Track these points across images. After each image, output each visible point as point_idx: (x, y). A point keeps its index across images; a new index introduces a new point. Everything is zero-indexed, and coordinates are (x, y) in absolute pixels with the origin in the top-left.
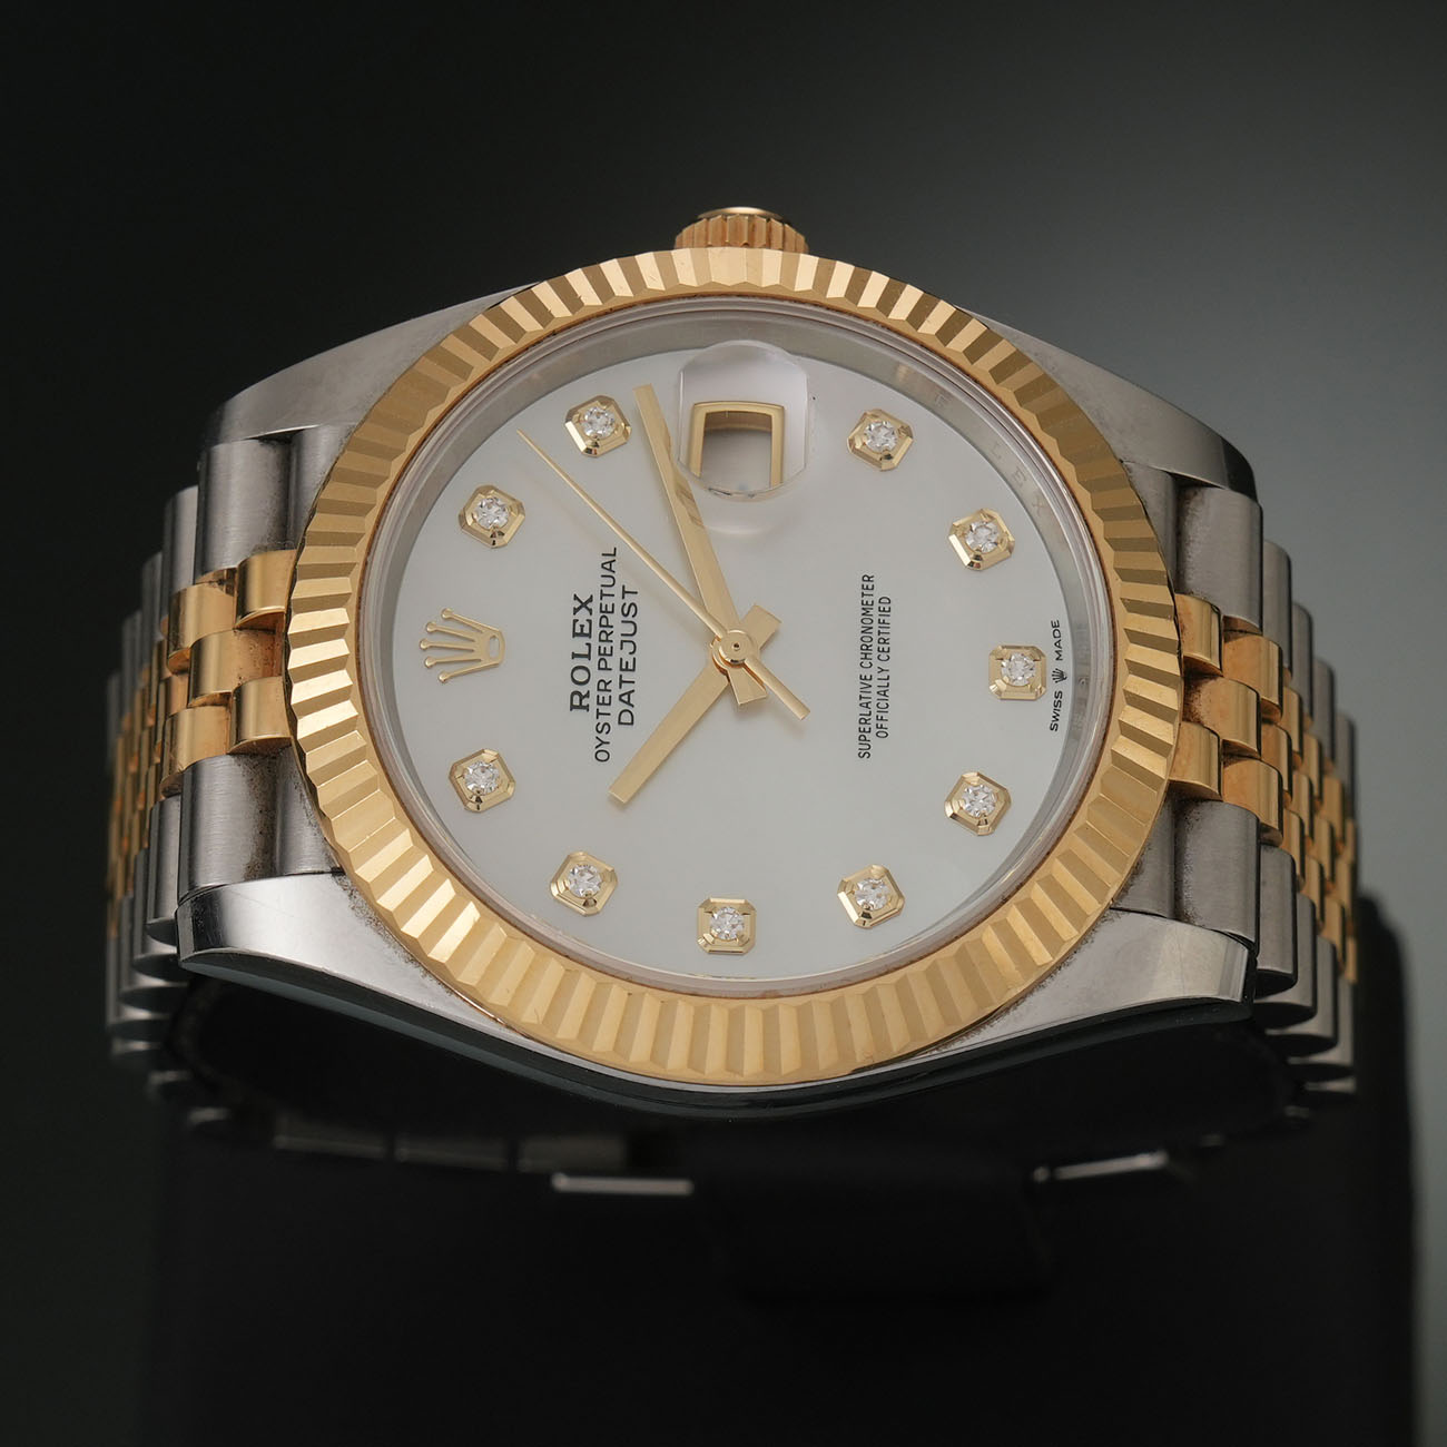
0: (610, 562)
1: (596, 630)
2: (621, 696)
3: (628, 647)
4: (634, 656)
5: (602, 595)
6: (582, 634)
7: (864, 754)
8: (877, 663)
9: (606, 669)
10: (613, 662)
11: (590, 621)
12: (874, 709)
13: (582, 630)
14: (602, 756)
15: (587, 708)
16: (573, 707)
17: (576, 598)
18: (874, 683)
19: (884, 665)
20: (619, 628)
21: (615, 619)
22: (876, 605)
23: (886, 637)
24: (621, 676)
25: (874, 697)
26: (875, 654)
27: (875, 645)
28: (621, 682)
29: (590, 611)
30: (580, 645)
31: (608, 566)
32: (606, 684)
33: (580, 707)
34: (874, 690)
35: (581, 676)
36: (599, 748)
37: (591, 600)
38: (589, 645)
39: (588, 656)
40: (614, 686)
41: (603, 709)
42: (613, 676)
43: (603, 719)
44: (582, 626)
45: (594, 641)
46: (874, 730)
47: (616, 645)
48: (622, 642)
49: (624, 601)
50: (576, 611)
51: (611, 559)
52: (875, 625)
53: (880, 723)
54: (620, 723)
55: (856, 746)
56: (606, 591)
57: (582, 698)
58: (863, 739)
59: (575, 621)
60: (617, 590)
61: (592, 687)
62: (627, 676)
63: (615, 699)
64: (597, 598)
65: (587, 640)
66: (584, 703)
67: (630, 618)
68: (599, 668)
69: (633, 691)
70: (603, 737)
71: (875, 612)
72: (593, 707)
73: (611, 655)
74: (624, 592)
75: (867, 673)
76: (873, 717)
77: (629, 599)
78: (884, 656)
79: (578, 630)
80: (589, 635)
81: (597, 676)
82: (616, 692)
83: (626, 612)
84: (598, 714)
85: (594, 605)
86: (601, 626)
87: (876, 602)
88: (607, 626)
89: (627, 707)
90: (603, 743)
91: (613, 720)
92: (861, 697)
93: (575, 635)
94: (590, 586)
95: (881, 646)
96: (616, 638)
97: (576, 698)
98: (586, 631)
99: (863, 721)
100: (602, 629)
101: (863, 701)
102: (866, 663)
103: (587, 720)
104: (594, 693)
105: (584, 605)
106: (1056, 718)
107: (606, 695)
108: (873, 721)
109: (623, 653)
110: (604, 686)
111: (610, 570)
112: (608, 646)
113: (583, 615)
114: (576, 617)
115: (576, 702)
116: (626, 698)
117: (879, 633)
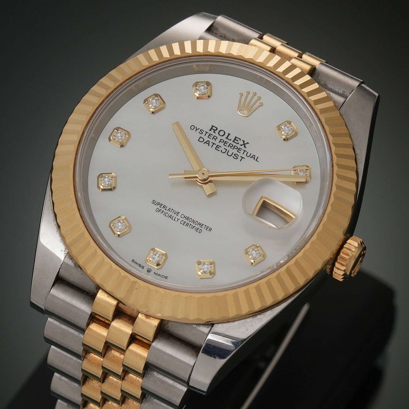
0: (254, 158)
1: (234, 144)
2: (209, 141)
3: (224, 151)
4: (220, 151)
5: (245, 151)
6: (235, 139)
7: (154, 202)
8: (181, 219)
9: (220, 141)
10: (221, 144)
11: (238, 143)
12: (166, 212)
13: (236, 140)
14: (193, 128)
15: (210, 130)
16: (213, 126)
17: (248, 143)
18: (175, 216)
19: (179, 221)
20: (231, 151)
21: (235, 151)
22: (200, 228)
23: (188, 226)
24: (216, 144)
25: (171, 214)
26: (185, 220)
27: (187, 222)
28: (214, 144)
29: (241, 145)
30: (232, 137)
31: (253, 157)
32: (215, 139)
33: (212, 128)
34: (173, 215)
35: (222, 133)
36: (195, 127)
37: (245, 147)
38: (230, 140)
39: (227, 138)
40: (213, 141)
41: (207, 135)
42: (217, 142)
43: (204, 133)
44: (237, 141)
45: (231, 142)
46: (160, 208)
47: (226, 148)
48: (226, 150)
49: (240, 156)
50: (244, 141)
51: (256, 159)
52: (194, 225)
53: (161, 211)
54: (200, 137)
55: (158, 200)
56: (246, 153)
57: (214, 130)
58: (159, 204)
59: (240, 139)
60: (244, 156)
61: (217, 134)
62: (215, 146)
63: (209, 139)
64: (245, 149)
65: (233, 140)
66: (212, 130)
67: (233, 155)
68: (221, 139)
69: (209, 146)
70: (199, 130)
71: (198, 226)
72: (210, 132)
73: (224, 145)
74: (242, 158)
75: (180, 215)
76: (164, 210)
77: (240, 158)
78: (182, 222)
79: (237, 139)
80: (233, 141)
81: (219, 138)
82: (211, 141)
83: (236, 155)
84: (207, 132)
85: (243, 147)
86: (235, 146)
87: (201, 229)
88: (234, 148)
89: (204, 142)
90: (197, 130)
91: (203, 136)
92: (172, 209)
93: (236, 137)
94: (249, 149)
95: (186, 223)
96: (229, 149)
97: (215, 129)
98: (235, 141)
99: (164, 206)
100: (234, 146)
101: (171, 210)
102: (183, 216)
103: (207, 128)
104: (214, 134)
105: (244, 144)
106: (136, 263)
107: (212, 138)
108: (163, 209)
109: (223, 148)
110: (215, 138)
111: (252, 157)
112: (228, 145)
113: (242, 143)
114: (241, 140)
115: (214, 128)
116: (208, 143)
117: (191, 225)
